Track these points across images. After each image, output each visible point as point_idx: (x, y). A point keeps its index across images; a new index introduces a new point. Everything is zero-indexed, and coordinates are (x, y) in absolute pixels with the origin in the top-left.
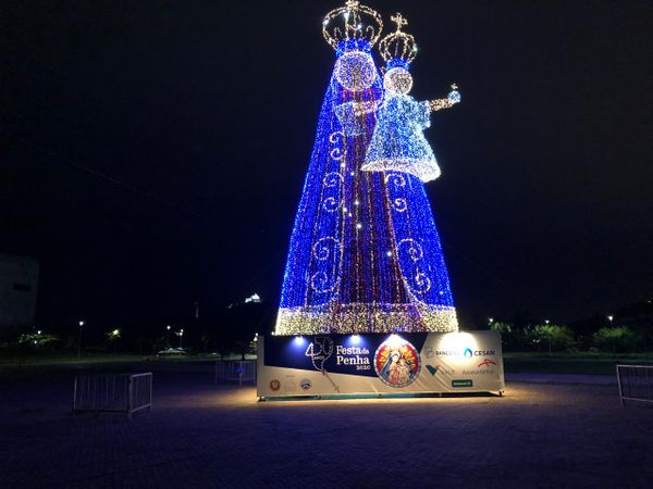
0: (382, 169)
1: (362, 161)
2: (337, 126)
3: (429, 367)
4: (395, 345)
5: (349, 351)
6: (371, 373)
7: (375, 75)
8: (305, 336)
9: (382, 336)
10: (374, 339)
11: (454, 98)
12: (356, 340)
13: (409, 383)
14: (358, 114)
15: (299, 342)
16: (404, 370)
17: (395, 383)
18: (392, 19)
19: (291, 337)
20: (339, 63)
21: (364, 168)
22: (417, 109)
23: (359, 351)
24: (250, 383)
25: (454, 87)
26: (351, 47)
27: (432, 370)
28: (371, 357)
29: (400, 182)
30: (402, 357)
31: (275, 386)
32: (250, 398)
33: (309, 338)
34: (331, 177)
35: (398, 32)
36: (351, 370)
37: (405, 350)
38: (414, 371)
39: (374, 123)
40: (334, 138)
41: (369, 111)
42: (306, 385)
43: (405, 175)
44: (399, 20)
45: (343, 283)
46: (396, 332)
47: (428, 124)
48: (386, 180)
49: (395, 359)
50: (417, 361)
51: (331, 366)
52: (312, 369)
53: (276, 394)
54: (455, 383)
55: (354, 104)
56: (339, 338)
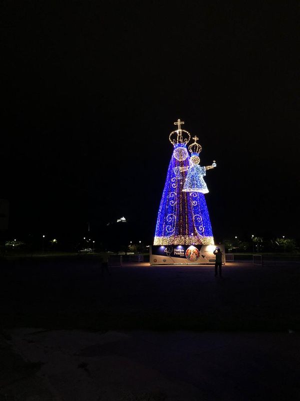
0: (189, 191)
1: (182, 188)
2: (174, 176)
3: (202, 256)
4: (192, 249)
5: (178, 250)
6: (184, 257)
7: (187, 155)
8: (164, 246)
9: (188, 246)
10: (185, 247)
11: (214, 165)
12: (180, 247)
13: (196, 260)
14: (181, 171)
15: (162, 247)
16: (195, 256)
17: (192, 260)
18: (193, 138)
19: (160, 246)
20: (174, 151)
21: (183, 191)
22: (201, 170)
23: (181, 251)
24: (148, 261)
25: (214, 161)
26: (179, 146)
27: (203, 257)
28: (185, 252)
29: (195, 195)
30: (194, 252)
31: (155, 261)
32: (148, 264)
33: (166, 246)
34: (172, 194)
35: (195, 143)
36: (178, 256)
37: (195, 250)
38: (198, 257)
39: (187, 174)
40: (173, 180)
41: (185, 170)
42: (165, 261)
43: (196, 193)
44: (196, 139)
45: (176, 229)
46: (192, 245)
47: (205, 175)
48: (190, 195)
49: (192, 253)
50: (199, 253)
51: (172, 255)
52: (167, 256)
53: (156, 263)
54: (210, 261)
55: (180, 168)
56: (175, 247)
